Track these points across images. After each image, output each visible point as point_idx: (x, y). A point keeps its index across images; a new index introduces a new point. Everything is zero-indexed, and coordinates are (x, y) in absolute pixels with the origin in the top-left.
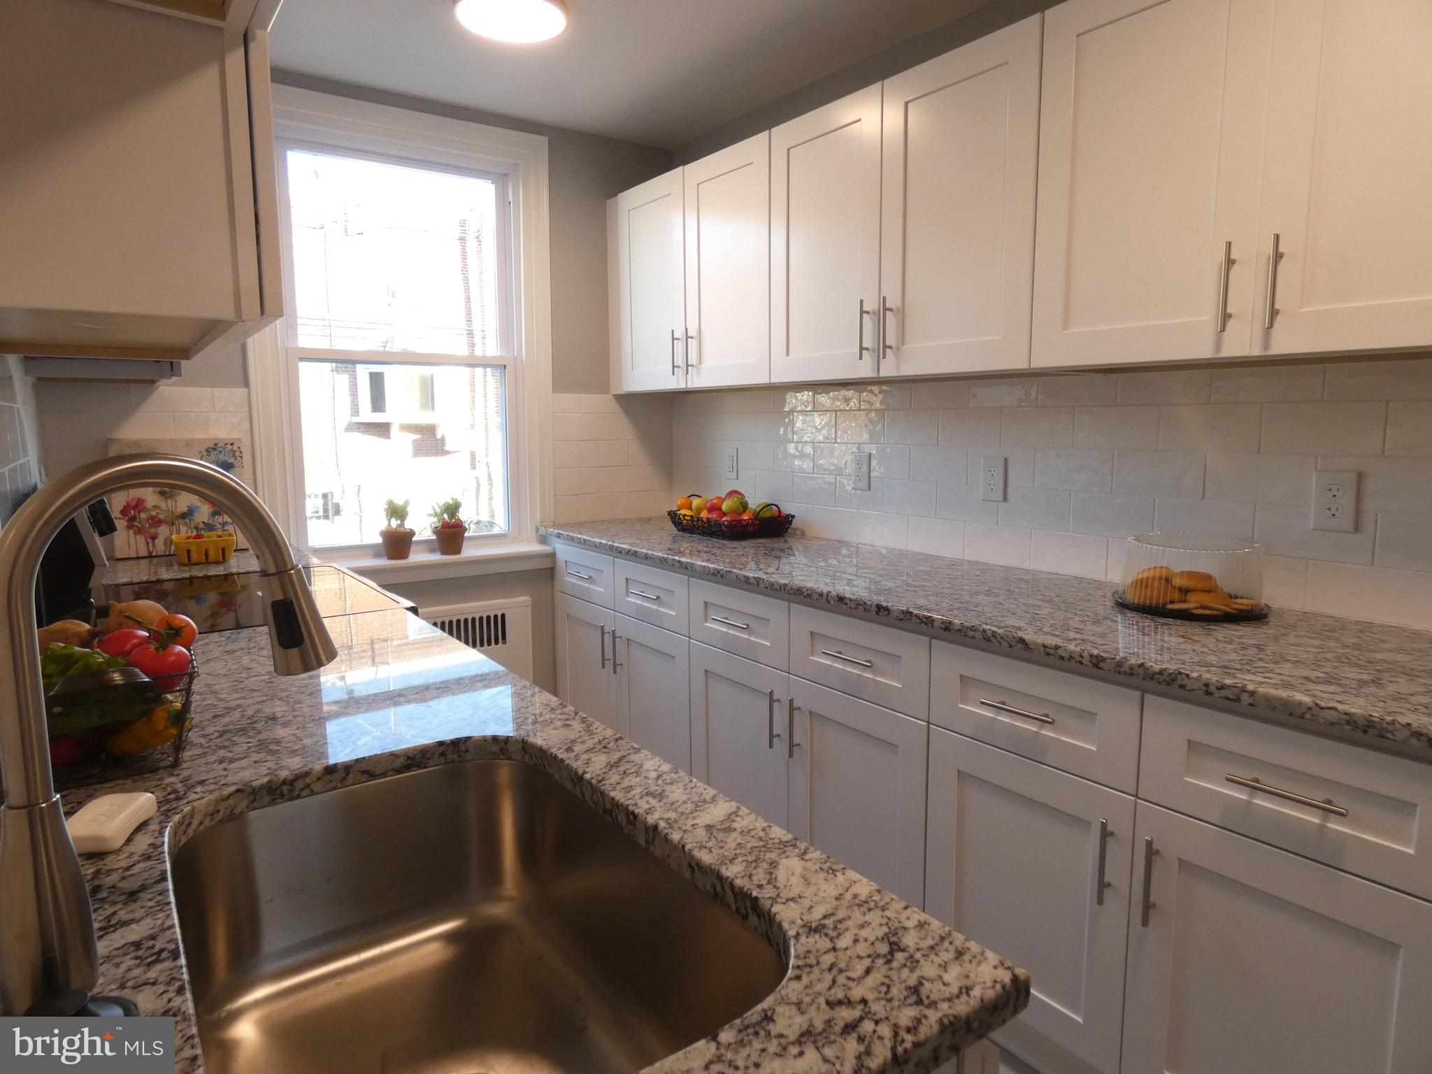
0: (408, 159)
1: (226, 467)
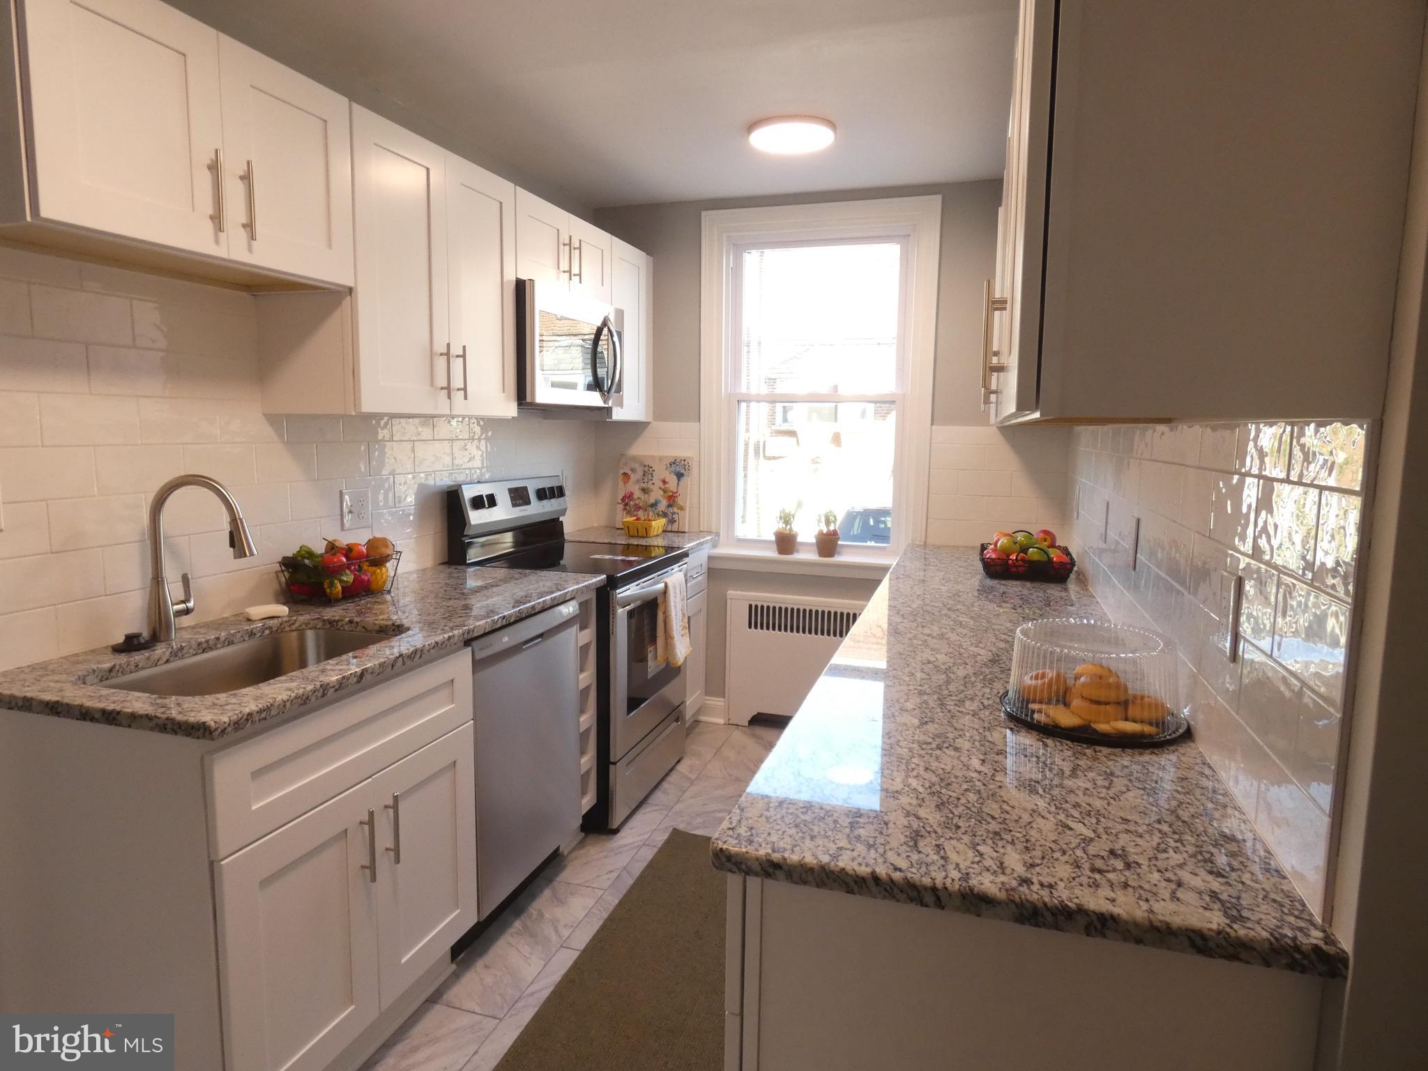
0: (842, 239)
1: (680, 476)
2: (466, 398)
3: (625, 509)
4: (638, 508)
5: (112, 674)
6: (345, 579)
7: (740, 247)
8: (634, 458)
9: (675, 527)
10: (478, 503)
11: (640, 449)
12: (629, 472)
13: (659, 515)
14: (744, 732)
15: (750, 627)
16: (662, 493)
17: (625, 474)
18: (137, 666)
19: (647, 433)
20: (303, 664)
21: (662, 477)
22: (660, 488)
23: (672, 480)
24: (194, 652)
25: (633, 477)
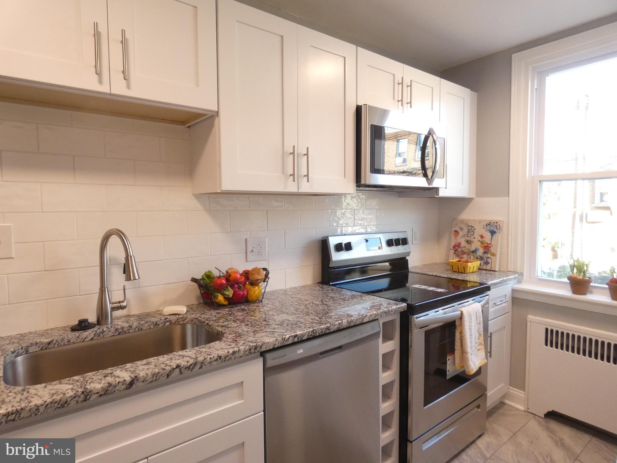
1: (493, 233)
2: (308, 181)
3: (455, 253)
4: (463, 253)
5: (50, 346)
6: (227, 293)
7: (542, 74)
8: (462, 221)
9: (488, 267)
10: (339, 248)
11: (467, 215)
12: (459, 230)
13: (477, 258)
14: (540, 423)
15: (546, 345)
16: (480, 244)
17: (456, 231)
18: (69, 341)
19: (471, 205)
20: (184, 347)
21: (481, 234)
22: (479, 241)
23: (488, 236)
24: (112, 334)
25: (461, 233)
